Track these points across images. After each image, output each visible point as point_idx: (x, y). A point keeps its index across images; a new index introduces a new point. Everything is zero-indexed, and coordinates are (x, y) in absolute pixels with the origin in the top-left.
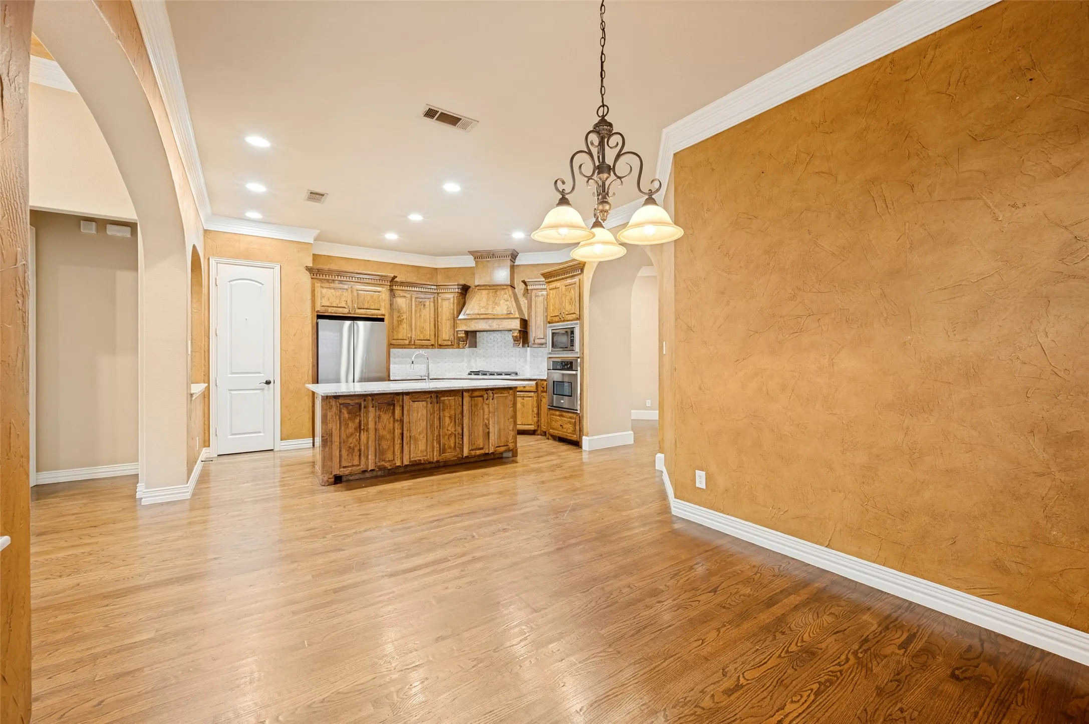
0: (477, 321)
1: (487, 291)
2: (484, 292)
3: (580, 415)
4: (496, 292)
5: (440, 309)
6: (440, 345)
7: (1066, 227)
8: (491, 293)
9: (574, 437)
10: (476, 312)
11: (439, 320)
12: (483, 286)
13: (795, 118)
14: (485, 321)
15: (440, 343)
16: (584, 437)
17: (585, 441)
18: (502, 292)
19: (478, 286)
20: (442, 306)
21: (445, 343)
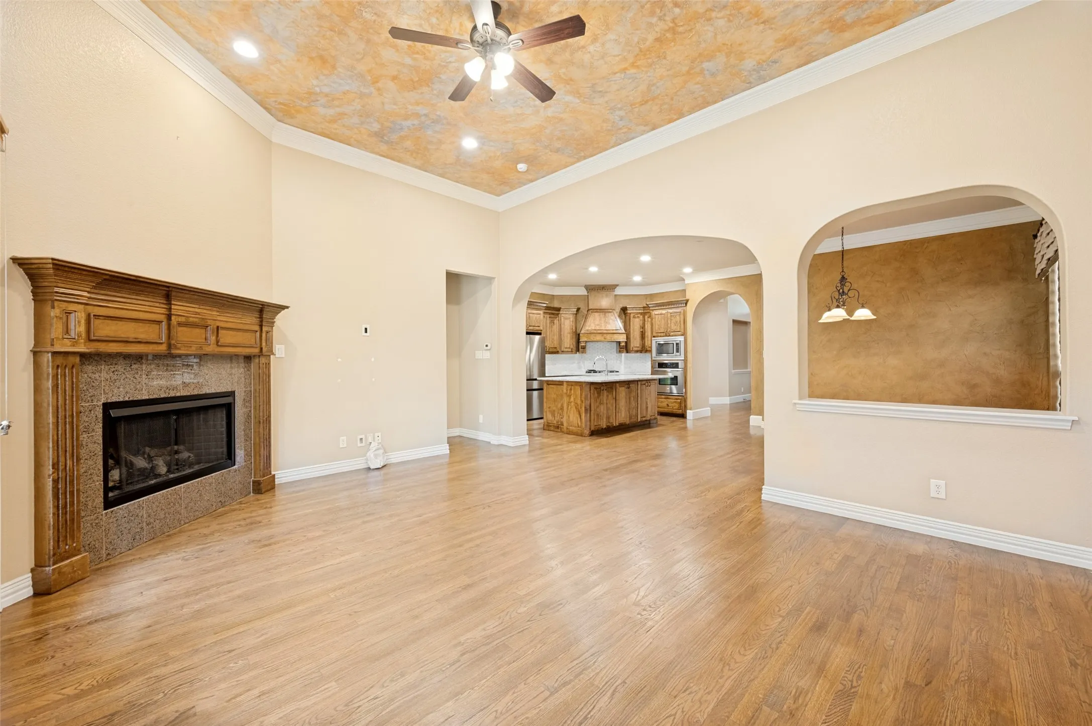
0: (595, 334)
1: (598, 314)
2: (597, 314)
3: (685, 397)
4: (605, 314)
5: (562, 326)
6: (563, 352)
7: (972, 315)
8: (602, 315)
9: (680, 412)
10: (593, 328)
11: (562, 333)
12: (595, 309)
13: (866, 256)
14: (601, 335)
15: (562, 350)
16: (688, 411)
17: (690, 414)
18: (610, 314)
19: (591, 309)
20: (564, 324)
21: (567, 350)
